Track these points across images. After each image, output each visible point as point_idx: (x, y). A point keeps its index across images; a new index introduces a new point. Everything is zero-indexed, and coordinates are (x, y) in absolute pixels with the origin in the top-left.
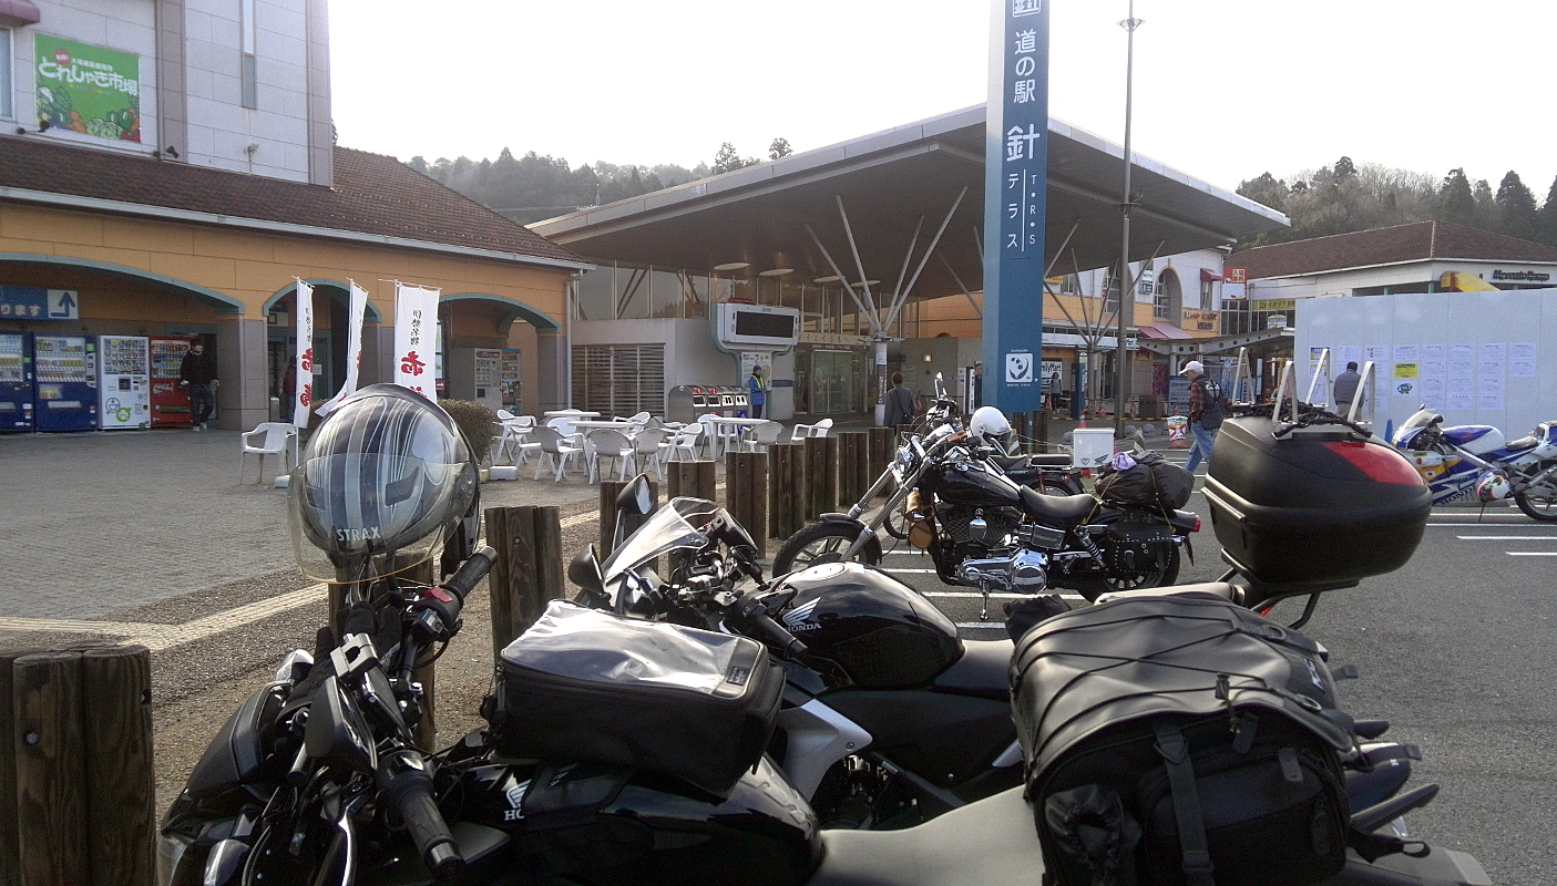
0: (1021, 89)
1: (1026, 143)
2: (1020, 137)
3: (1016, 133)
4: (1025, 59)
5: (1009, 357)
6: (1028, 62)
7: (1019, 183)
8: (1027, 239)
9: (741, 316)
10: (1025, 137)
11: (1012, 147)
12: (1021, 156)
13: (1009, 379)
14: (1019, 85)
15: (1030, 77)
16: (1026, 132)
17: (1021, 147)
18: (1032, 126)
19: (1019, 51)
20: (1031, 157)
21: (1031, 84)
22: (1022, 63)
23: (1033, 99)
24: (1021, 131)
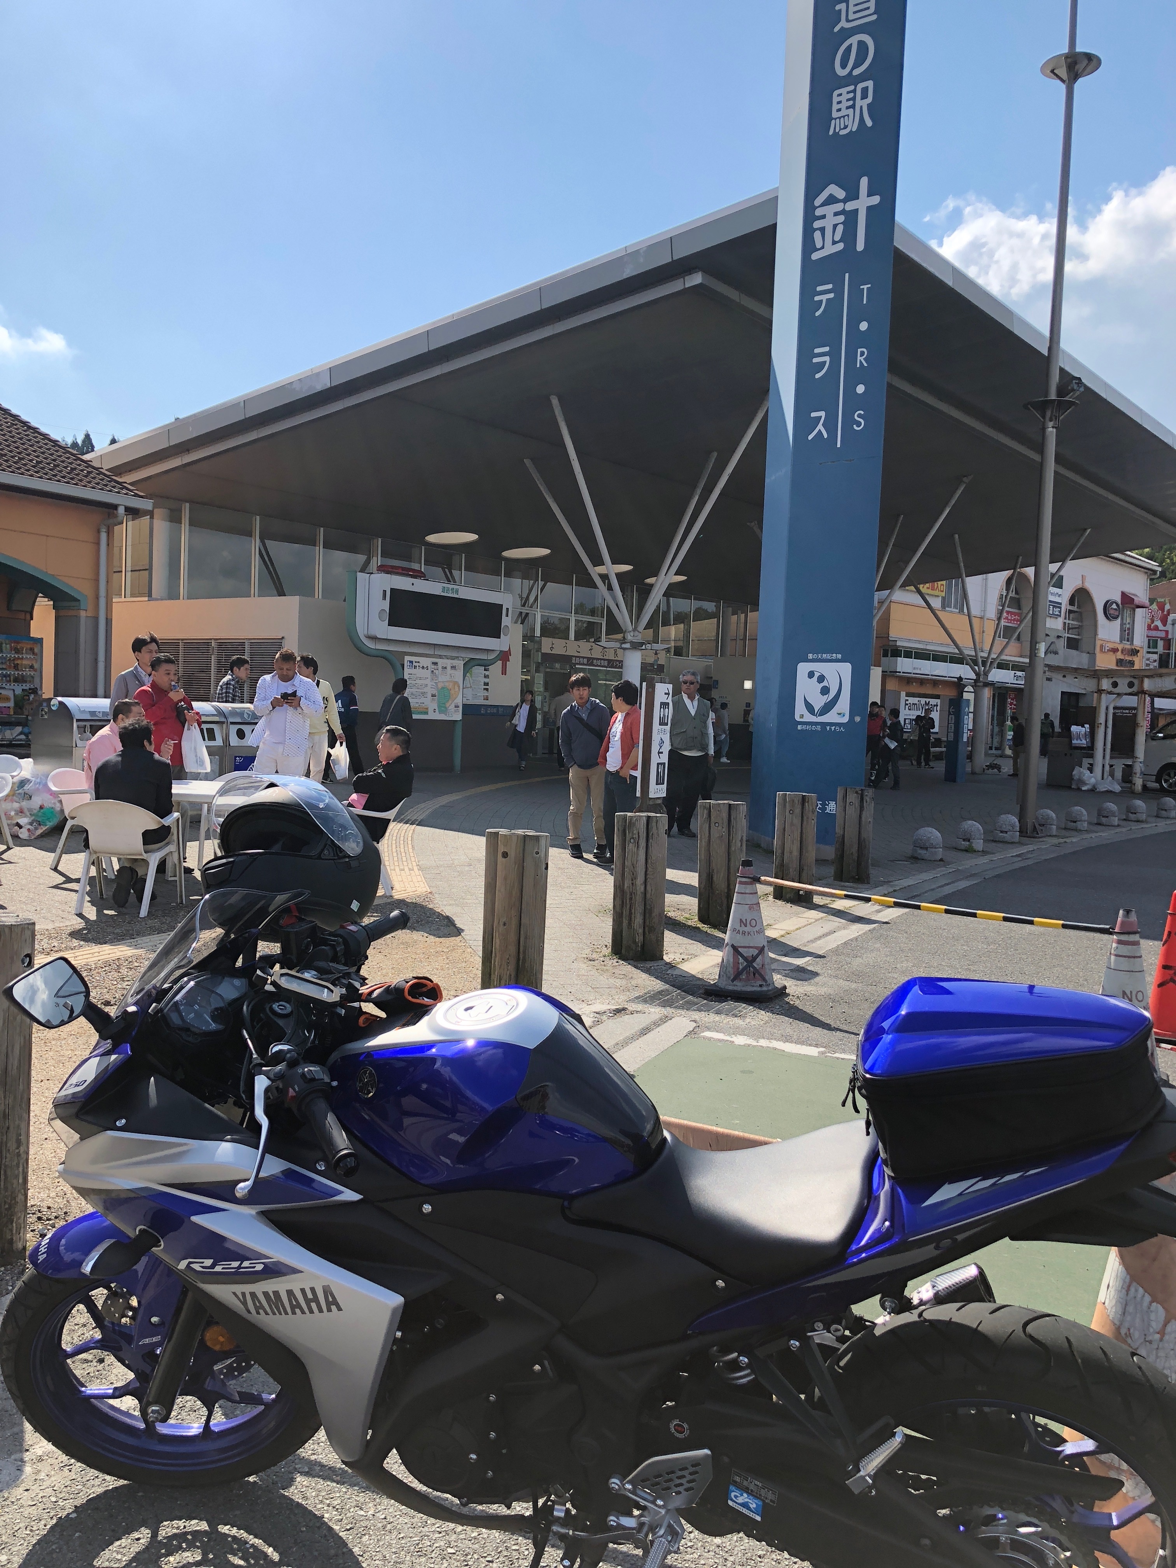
0: (845, 104)
1: (851, 218)
2: (839, 207)
3: (831, 200)
4: (854, 40)
5: (803, 669)
6: (862, 45)
7: (835, 305)
8: (849, 421)
9: (396, 595)
10: (850, 206)
11: (822, 230)
12: (840, 246)
13: (800, 710)
14: (841, 97)
15: (862, 78)
16: (853, 195)
17: (840, 228)
18: (864, 181)
19: (843, 24)
20: (860, 247)
21: (865, 91)
22: (849, 48)
23: (869, 123)
24: (841, 194)
